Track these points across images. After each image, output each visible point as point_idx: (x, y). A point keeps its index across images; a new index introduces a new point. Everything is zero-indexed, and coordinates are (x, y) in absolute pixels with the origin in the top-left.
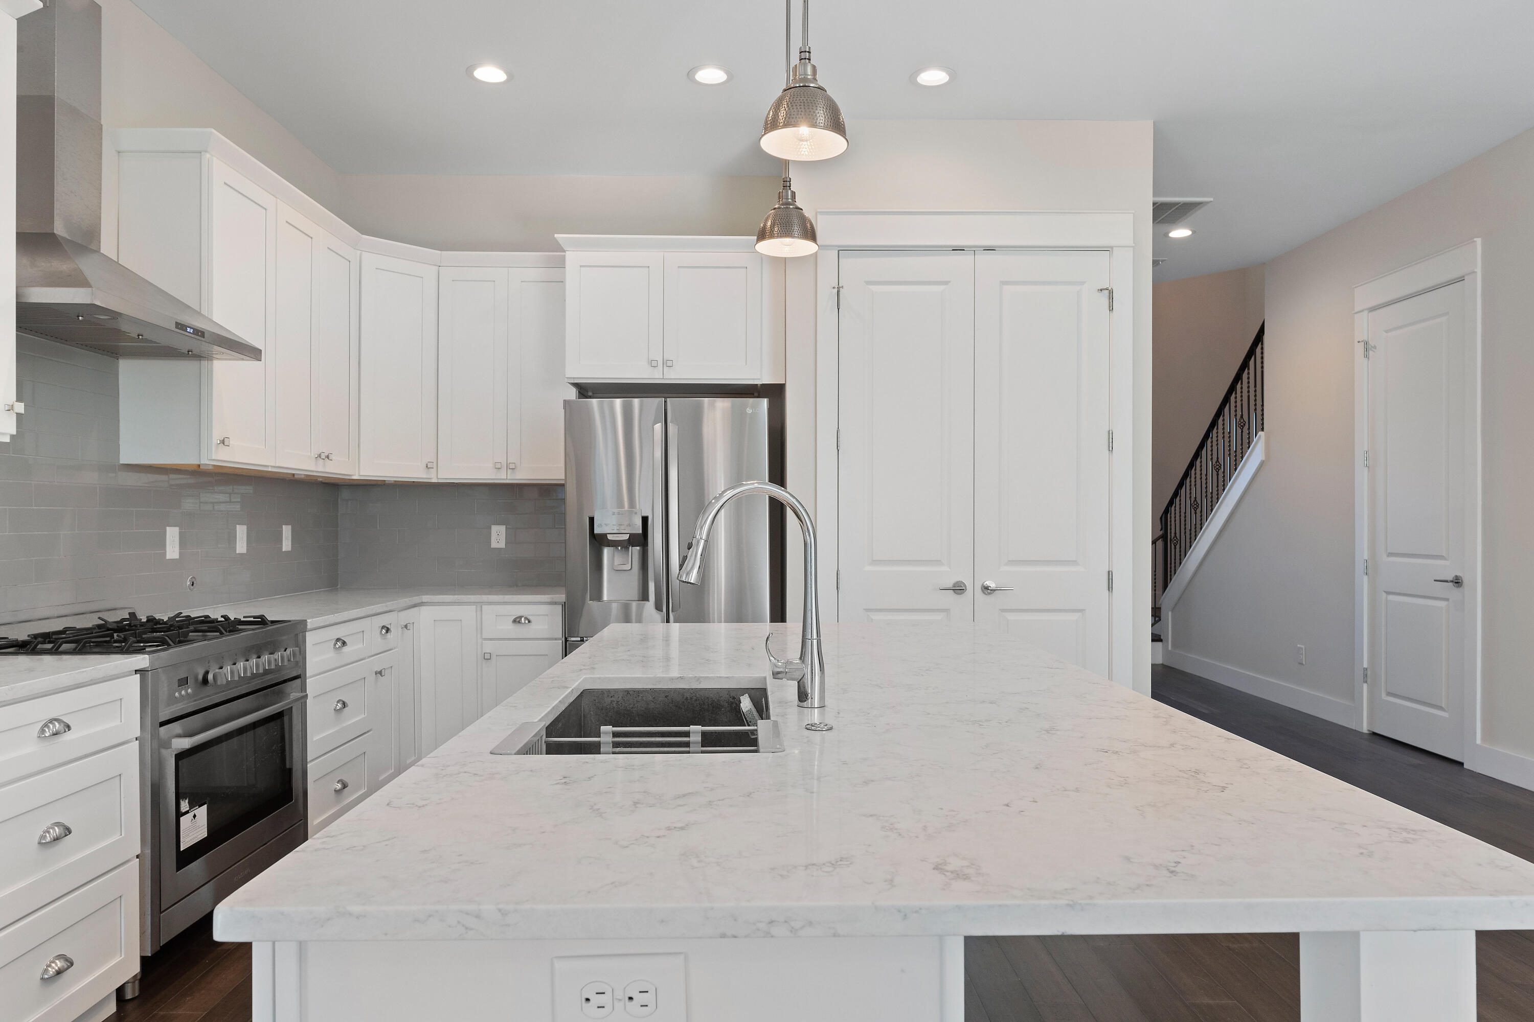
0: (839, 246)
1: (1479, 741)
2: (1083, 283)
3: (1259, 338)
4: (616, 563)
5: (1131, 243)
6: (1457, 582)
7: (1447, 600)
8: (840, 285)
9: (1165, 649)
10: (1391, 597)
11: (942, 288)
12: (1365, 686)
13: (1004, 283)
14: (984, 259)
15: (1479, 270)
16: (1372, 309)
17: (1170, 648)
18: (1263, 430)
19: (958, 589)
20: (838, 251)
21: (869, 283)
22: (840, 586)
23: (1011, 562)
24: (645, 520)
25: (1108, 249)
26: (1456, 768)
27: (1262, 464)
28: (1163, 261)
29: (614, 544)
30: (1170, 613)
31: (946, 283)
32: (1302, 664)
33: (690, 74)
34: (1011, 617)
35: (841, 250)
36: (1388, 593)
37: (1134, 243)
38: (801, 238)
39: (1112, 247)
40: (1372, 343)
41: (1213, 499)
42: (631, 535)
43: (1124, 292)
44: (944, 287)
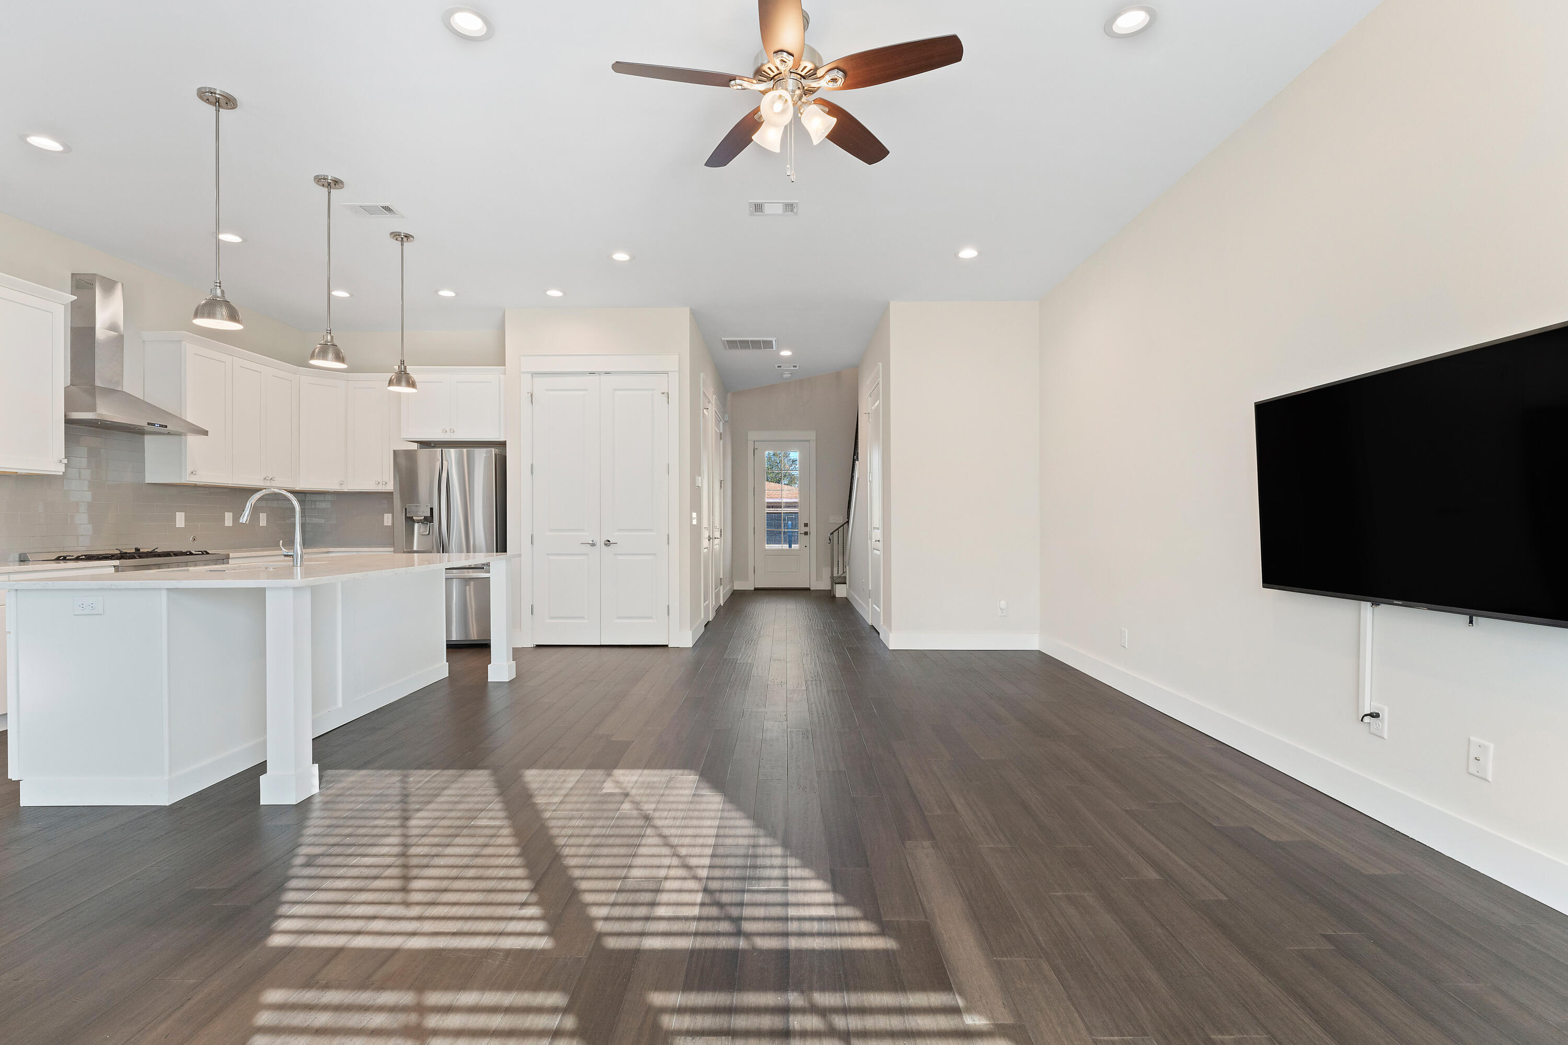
1: (881, 623)
2: (654, 390)
4: (421, 531)
5: (677, 369)
6: (880, 541)
7: (879, 551)
8: (533, 391)
9: (846, 588)
10: (874, 551)
11: (583, 393)
12: (870, 599)
13: (615, 390)
14: (605, 378)
16: (869, 396)
17: (848, 588)
18: (858, 460)
19: (593, 543)
20: (532, 374)
21: (547, 390)
23: (619, 530)
24: (432, 509)
25: (666, 373)
29: (418, 522)
30: (848, 567)
31: (586, 390)
32: (863, 590)
33: (436, 292)
34: (619, 557)
35: (534, 374)
36: (873, 549)
37: (680, 369)
38: (406, 387)
39: (668, 372)
40: (869, 414)
42: (425, 517)
43: (674, 395)
44: (585, 392)
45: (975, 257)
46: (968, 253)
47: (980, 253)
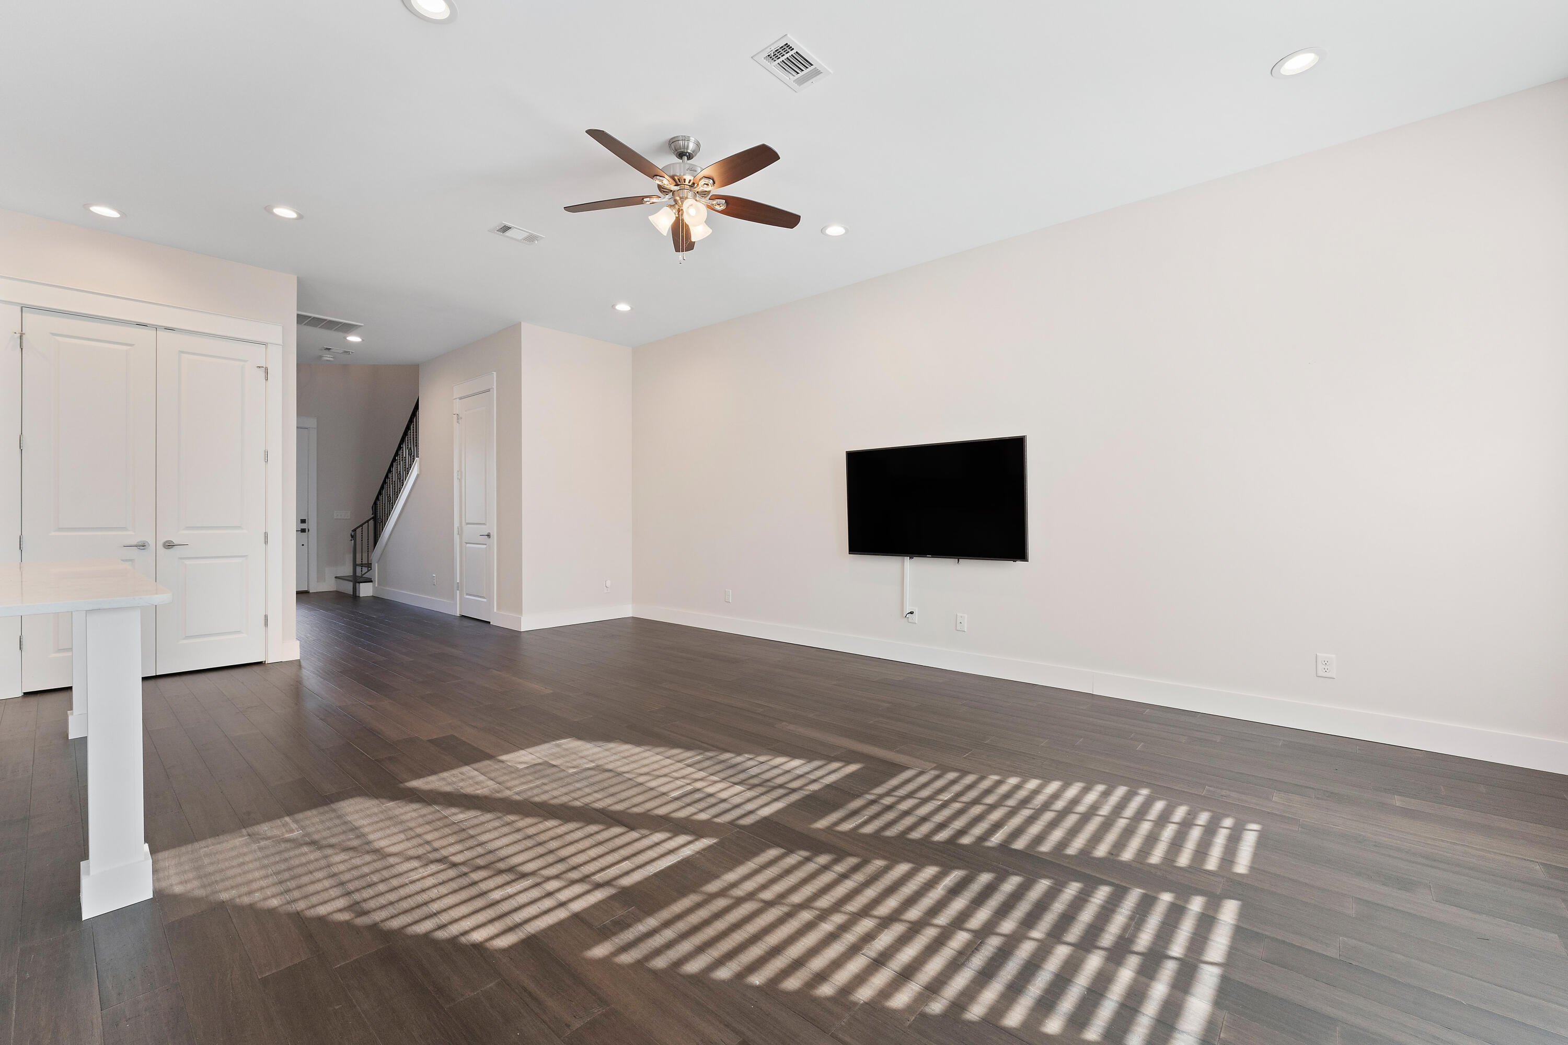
0: (22, 304)
1: (495, 611)
2: (245, 361)
3: (417, 407)
6: (489, 535)
7: (486, 545)
8: (23, 332)
9: (374, 586)
10: (468, 545)
11: (125, 348)
12: (458, 592)
13: (183, 352)
15: (495, 387)
16: (461, 398)
17: (376, 586)
18: (418, 457)
19: (142, 546)
20: (22, 307)
21: (53, 334)
22: (23, 546)
23: (188, 528)
25: (265, 344)
26: (488, 625)
27: (418, 476)
28: (352, 352)
30: (376, 564)
31: (131, 345)
32: (434, 585)
34: (188, 562)
35: (25, 307)
36: (467, 543)
37: (283, 343)
39: (267, 343)
40: (460, 416)
41: (397, 494)
43: (276, 371)
44: (129, 347)
45: (629, 311)
46: (623, 307)
47: (632, 309)
